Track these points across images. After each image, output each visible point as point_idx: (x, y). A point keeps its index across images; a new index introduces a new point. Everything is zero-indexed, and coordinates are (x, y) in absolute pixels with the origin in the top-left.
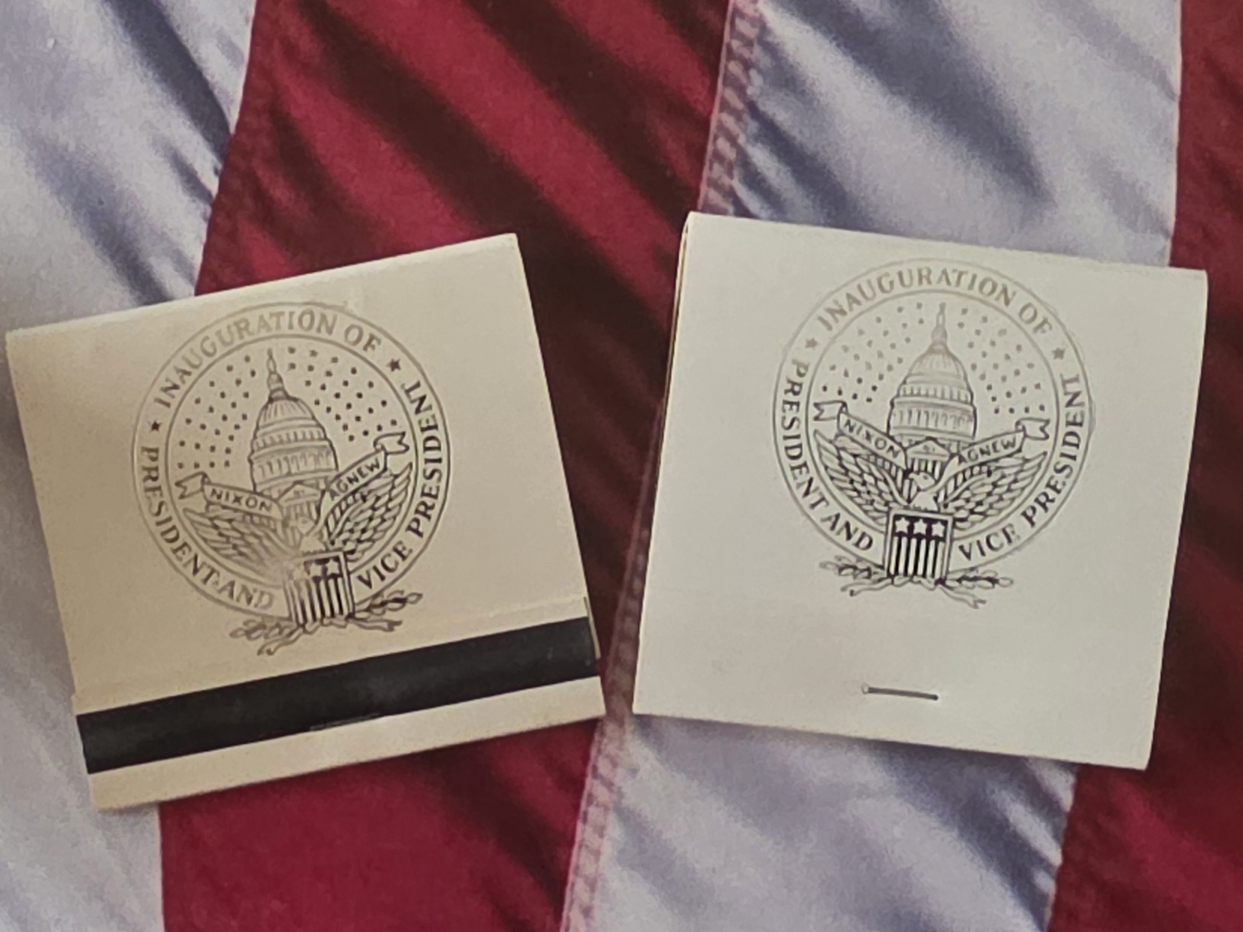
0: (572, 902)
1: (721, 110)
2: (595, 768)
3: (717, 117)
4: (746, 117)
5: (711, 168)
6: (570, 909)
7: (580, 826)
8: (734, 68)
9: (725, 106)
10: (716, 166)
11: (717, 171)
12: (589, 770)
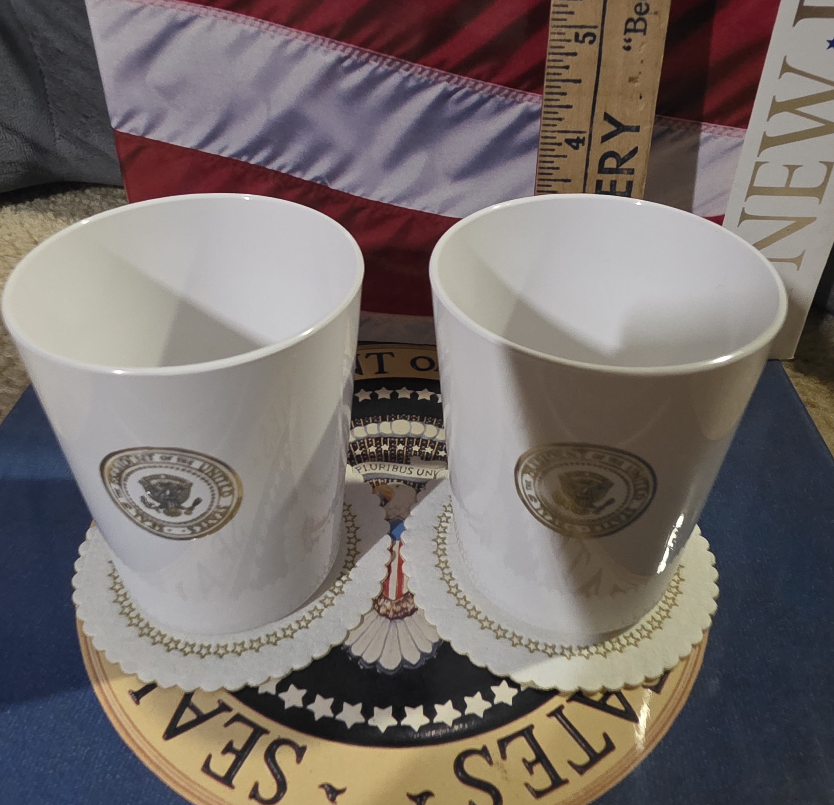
0: (228, 13)
1: (492, 86)
2: (272, 25)
3: (490, 85)
4: (489, 94)
5: (472, 81)
6: (225, 12)
7: (253, 18)
8: (506, 92)
9: (493, 87)
10: (473, 83)
11: (472, 82)
12: (271, 23)
